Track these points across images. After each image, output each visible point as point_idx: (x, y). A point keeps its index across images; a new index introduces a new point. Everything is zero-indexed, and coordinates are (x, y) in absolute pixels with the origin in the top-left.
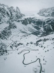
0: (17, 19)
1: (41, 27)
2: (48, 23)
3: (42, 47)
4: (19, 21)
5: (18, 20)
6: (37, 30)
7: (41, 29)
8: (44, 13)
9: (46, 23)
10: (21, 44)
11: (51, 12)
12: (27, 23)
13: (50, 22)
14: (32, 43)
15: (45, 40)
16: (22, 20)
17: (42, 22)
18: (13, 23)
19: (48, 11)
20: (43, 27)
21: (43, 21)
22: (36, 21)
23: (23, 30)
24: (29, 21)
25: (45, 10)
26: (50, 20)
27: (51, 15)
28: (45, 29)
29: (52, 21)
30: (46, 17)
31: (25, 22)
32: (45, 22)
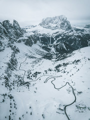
0: (17, 38)
1: (51, 46)
2: (58, 39)
3: (65, 72)
4: (20, 41)
5: (18, 40)
6: (47, 52)
7: (52, 50)
8: (50, 24)
9: (55, 39)
10: (39, 73)
11: (60, 23)
12: (32, 43)
13: (60, 38)
14: (51, 70)
15: (65, 65)
16: (25, 40)
17: (49, 38)
18: (14, 45)
19: (54, 21)
20: (54, 47)
21: (50, 36)
22: (40, 37)
23: (30, 54)
24: (34, 40)
25: (50, 19)
26: (60, 35)
27: (59, 26)
28: (57, 50)
29: (62, 35)
30: (53, 30)
31: (29, 42)
32: (54, 37)
